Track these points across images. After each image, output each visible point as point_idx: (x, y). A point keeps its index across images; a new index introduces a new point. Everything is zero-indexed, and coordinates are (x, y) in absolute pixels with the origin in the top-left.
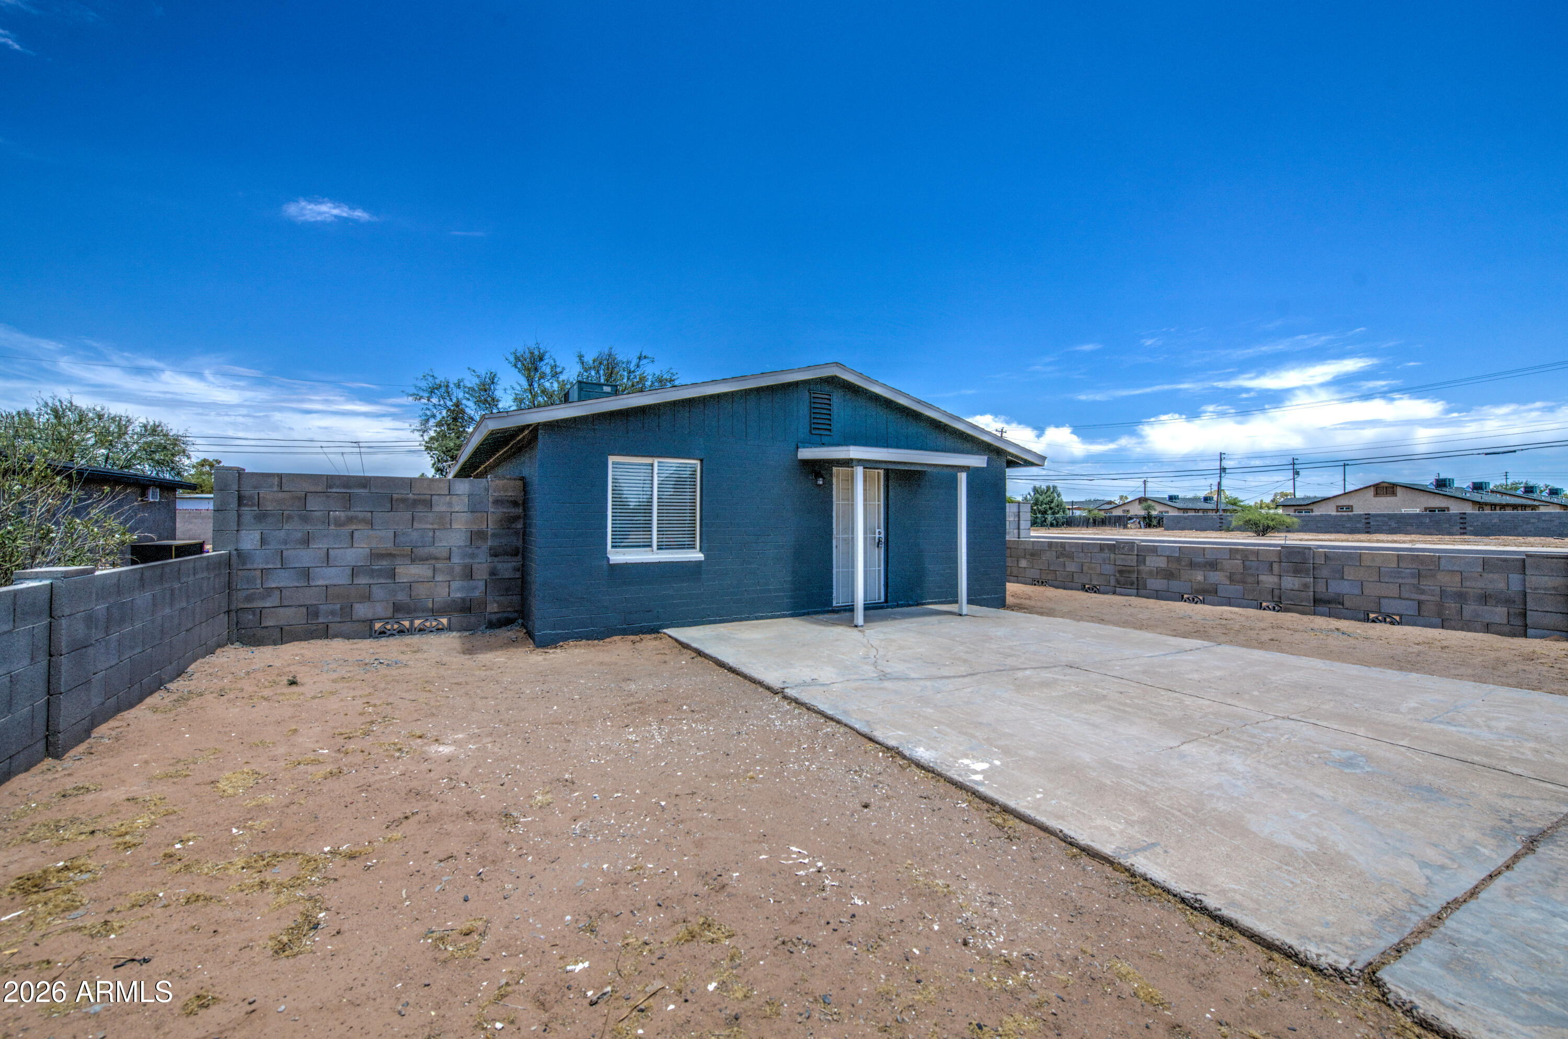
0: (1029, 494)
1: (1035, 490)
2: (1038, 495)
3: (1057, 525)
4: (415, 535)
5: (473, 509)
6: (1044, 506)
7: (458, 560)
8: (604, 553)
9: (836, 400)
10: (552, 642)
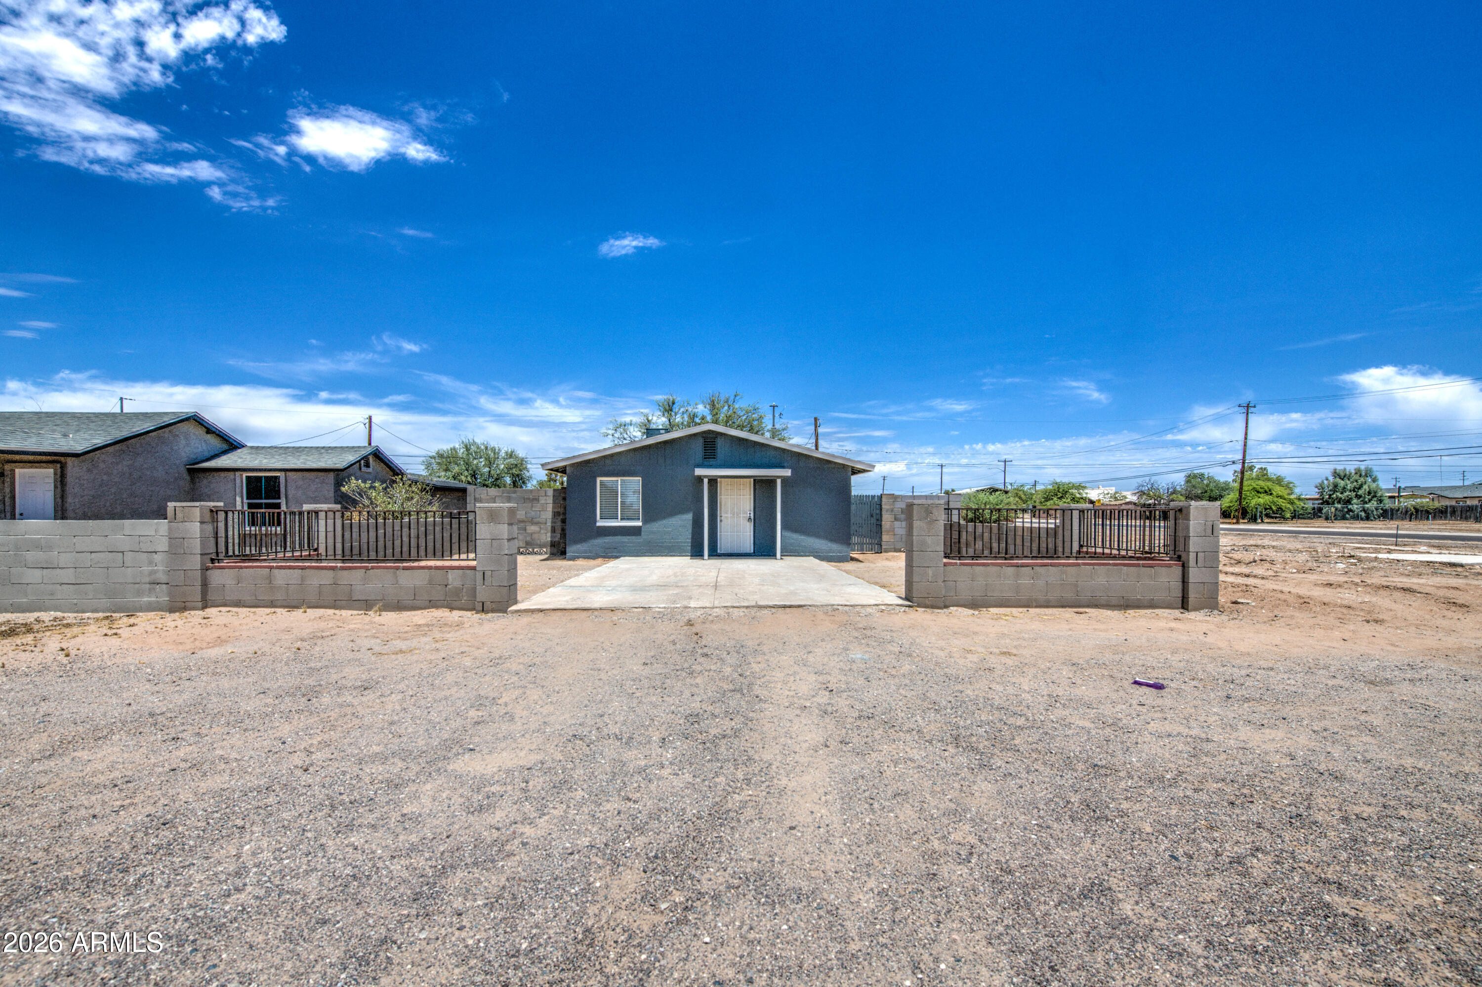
0: (1327, 479)
1: (1336, 474)
2: (1338, 480)
3: (1368, 518)
4: (533, 513)
5: (554, 502)
6: (1348, 493)
7: (549, 524)
8: (595, 522)
9: (720, 442)
10: (573, 559)
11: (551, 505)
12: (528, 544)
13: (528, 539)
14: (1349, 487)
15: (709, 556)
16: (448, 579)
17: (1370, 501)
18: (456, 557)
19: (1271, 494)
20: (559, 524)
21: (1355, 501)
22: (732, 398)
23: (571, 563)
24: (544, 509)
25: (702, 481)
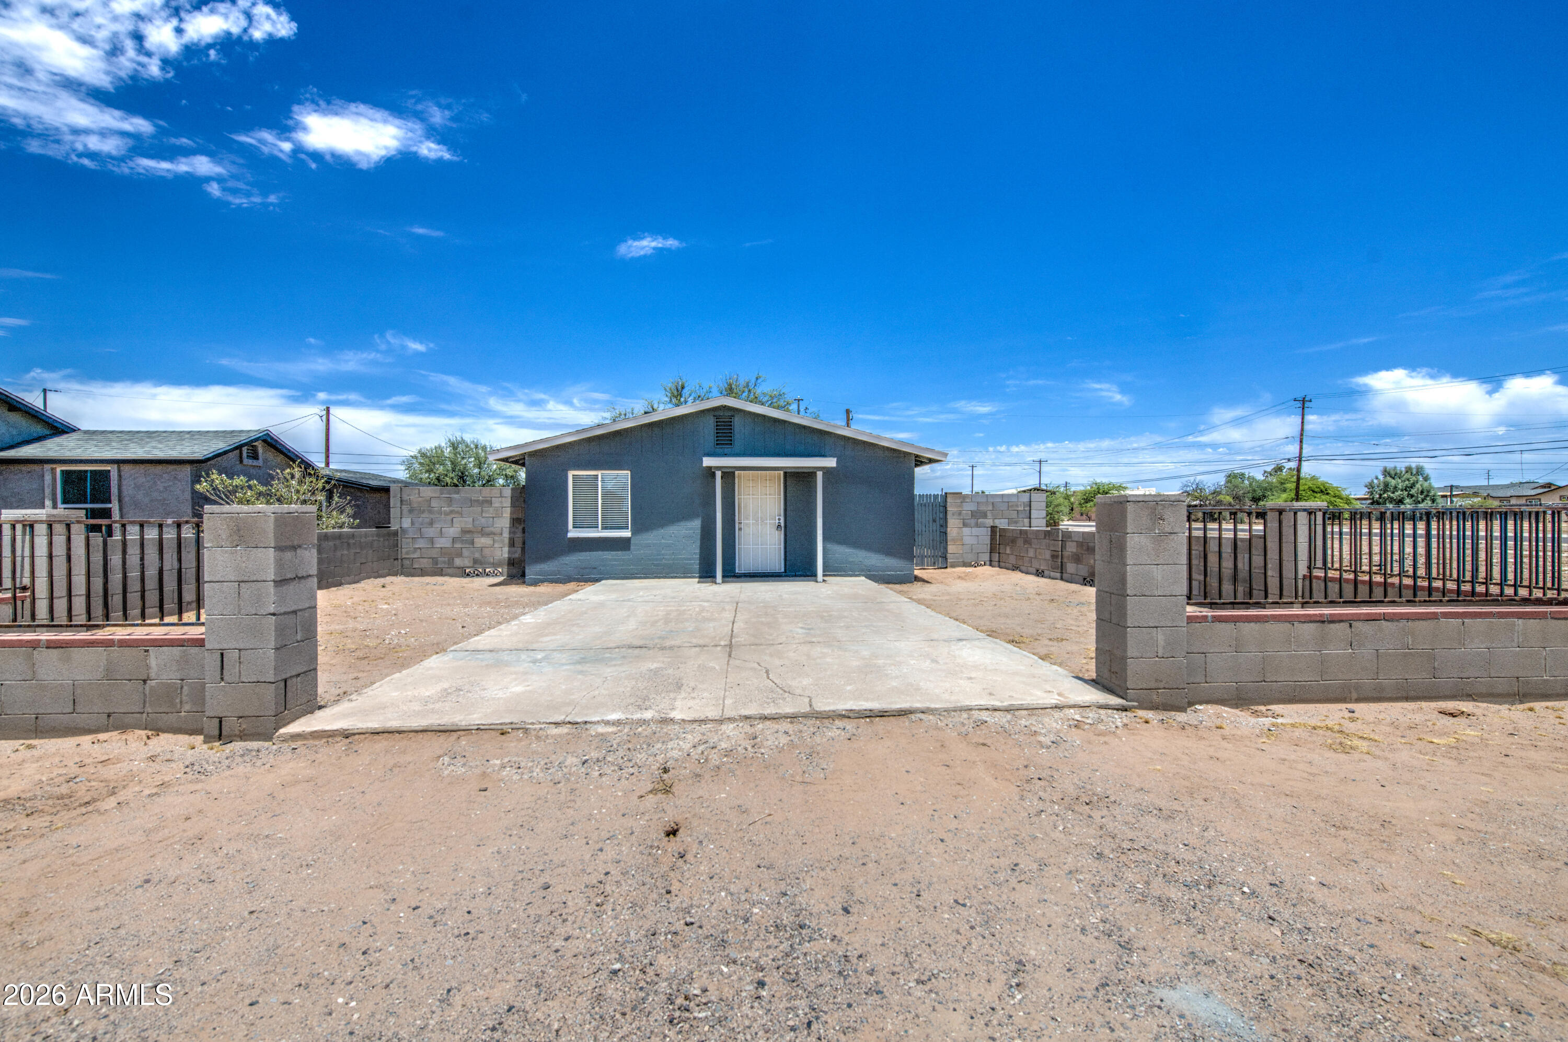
0: (1377, 478)
1: (1386, 472)
2: (1389, 479)
4: (483, 521)
5: (513, 505)
6: (1399, 492)
7: (506, 535)
8: (567, 531)
9: (737, 421)
10: (535, 583)
11: (509, 510)
12: (475, 561)
13: (477, 555)
14: (1400, 487)
15: (724, 576)
16: (148, 667)
17: (1423, 501)
18: (189, 616)
19: (1328, 494)
20: (519, 535)
21: (1407, 500)
22: (753, 380)
23: (532, 589)
24: (498, 515)
25: (713, 475)
